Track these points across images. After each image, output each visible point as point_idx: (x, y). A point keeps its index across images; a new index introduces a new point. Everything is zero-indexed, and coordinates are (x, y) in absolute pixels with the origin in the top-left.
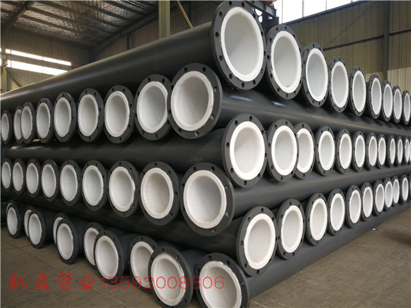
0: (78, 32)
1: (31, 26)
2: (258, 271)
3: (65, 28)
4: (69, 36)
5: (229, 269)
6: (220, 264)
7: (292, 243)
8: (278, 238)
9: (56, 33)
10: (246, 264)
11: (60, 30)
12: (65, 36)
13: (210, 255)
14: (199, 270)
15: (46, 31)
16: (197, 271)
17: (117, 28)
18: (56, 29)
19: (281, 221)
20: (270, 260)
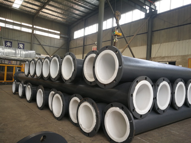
0: (64, 19)
1: (44, 16)
2: (141, 116)
3: (59, 17)
4: (60, 21)
5: (123, 112)
6: (118, 109)
7: (163, 105)
8: (155, 99)
9: (54, 19)
10: (134, 110)
11: (57, 18)
12: (58, 20)
13: (111, 103)
14: (105, 113)
15: (51, 18)
16: (103, 114)
17: (81, 17)
18: (55, 17)
19: (158, 88)
20: (149, 111)
